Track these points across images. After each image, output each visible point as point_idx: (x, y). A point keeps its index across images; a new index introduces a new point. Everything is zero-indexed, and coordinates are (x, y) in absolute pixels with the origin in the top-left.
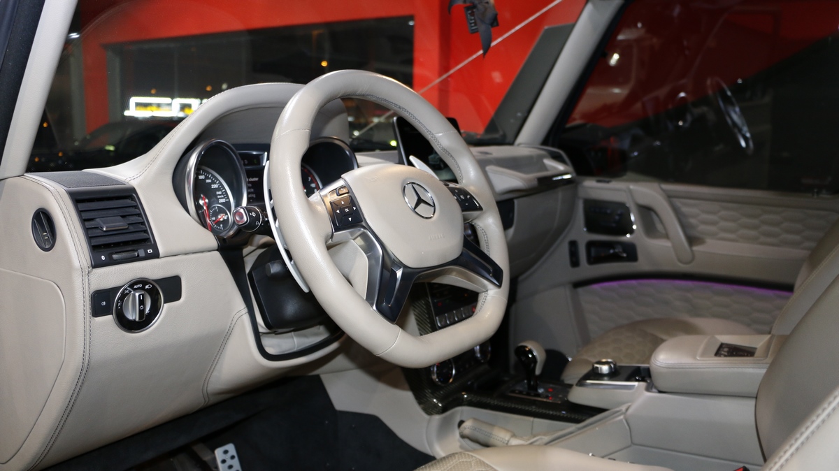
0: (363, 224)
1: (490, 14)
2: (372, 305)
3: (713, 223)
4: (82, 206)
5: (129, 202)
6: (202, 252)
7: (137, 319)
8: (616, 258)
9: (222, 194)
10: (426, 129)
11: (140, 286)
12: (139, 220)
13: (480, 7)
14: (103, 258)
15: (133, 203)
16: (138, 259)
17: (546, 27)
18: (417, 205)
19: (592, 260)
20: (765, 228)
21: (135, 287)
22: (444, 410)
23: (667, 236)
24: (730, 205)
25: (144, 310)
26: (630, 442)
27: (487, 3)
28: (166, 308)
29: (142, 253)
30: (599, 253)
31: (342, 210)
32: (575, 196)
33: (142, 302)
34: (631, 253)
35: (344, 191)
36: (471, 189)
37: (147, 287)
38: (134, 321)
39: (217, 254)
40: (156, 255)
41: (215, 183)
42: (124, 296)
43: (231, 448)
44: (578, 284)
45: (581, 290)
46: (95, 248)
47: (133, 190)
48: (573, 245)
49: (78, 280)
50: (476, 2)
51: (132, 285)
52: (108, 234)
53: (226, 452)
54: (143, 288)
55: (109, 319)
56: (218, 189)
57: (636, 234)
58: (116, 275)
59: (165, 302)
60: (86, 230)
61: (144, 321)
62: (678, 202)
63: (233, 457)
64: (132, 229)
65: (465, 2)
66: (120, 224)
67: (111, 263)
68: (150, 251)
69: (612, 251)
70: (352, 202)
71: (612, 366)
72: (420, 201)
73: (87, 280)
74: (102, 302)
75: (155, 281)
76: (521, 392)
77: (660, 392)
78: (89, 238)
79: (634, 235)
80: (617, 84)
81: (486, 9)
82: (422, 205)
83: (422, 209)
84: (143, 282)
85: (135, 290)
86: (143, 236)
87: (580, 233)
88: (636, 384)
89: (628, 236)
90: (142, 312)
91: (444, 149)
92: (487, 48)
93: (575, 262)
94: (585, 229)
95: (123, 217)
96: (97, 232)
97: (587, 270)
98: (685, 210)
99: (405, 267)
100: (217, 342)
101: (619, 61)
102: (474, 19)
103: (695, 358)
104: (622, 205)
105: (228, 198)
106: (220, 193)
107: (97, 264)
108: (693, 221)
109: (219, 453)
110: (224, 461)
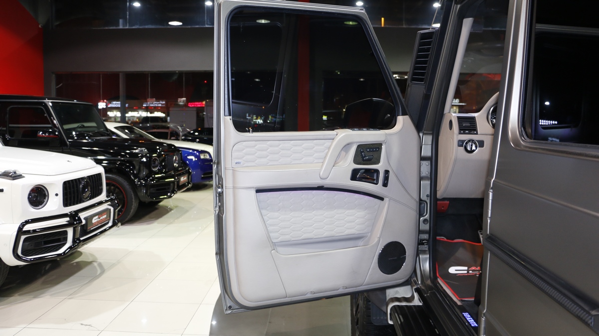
4: (460, 120)
5: (473, 120)
12: (474, 125)
14: (462, 132)
16: (472, 134)
28: (479, 149)
29: (473, 132)
40: (477, 134)
42: (467, 143)
46: (461, 129)
47: (475, 118)
49: (455, 136)
52: (465, 127)
55: (462, 149)
58: (465, 137)
59: (479, 147)
60: (459, 125)
61: (472, 151)
64: (472, 126)
66: (469, 125)
67: (464, 133)
68: (475, 132)
73: (457, 137)
74: (461, 143)
78: (460, 127)
86: (474, 129)
95: (470, 123)
96: (462, 126)
107: (460, 133)
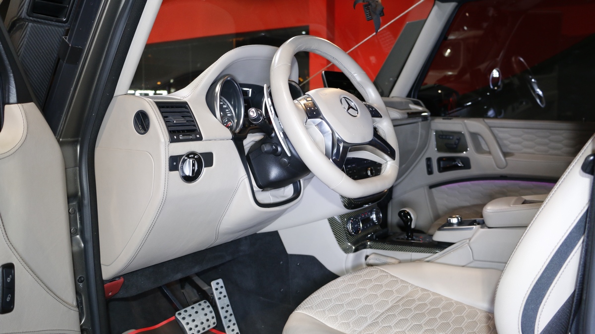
0: (321, 116)
1: (379, 8)
2: (330, 159)
3: (519, 143)
4: (163, 110)
5: (184, 109)
6: (223, 140)
7: (191, 175)
8: (456, 168)
9: (229, 111)
10: (348, 71)
11: (192, 156)
12: (191, 119)
13: (373, 4)
14: (175, 137)
15: (186, 110)
16: (192, 140)
17: (407, 23)
18: (348, 109)
19: (442, 170)
20: (553, 144)
21: (190, 156)
22: (356, 250)
23: (489, 153)
24: (530, 131)
25: (194, 169)
26: (472, 260)
27: (377, 2)
28: (205, 170)
29: (194, 137)
30: (447, 165)
31: (310, 108)
32: (428, 129)
33: (194, 165)
34: (466, 164)
35: (310, 99)
36: (375, 106)
37: (196, 157)
38: (189, 176)
39: (232, 142)
41: (225, 105)
42: (184, 161)
43: (220, 281)
44: (432, 187)
45: (434, 190)
46: (172, 133)
47: (186, 103)
48: (429, 160)
49: (163, 149)
50: (370, 2)
51: (188, 156)
52: (177, 125)
53: (218, 284)
54: (194, 157)
55: (177, 174)
56: (227, 108)
57: (469, 153)
58: (182, 148)
59: (205, 167)
60: (166, 122)
61: (195, 176)
62: (495, 130)
63: (222, 287)
64: (188, 124)
65: (364, 1)
66: (182, 121)
67: (178, 140)
68: (198, 136)
69: (453, 163)
70: (314, 105)
71: (459, 218)
72: (350, 107)
73: (167, 149)
74: (174, 163)
75: (200, 154)
76: (402, 239)
77: (489, 228)
78: (168, 127)
79: (468, 152)
80: (450, 69)
81: (376, 6)
82: (351, 109)
83: (351, 111)
84: (194, 154)
85: (190, 158)
86: (193, 128)
87: (433, 153)
88: (474, 227)
89: (464, 152)
90: (193, 170)
91: (358, 83)
92: (377, 32)
93: (430, 172)
94: (436, 149)
95: (183, 117)
96: (171, 124)
97: (438, 176)
98: (501, 135)
99: (344, 142)
100: (231, 193)
101: (450, 53)
102: (369, 12)
103: (509, 205)
104: (459, 133)
105: (232, 114)
106: (228, 110)
107: (172, 141)
108: (506, 142)
109: (213, 284)
110: (217, 289)
